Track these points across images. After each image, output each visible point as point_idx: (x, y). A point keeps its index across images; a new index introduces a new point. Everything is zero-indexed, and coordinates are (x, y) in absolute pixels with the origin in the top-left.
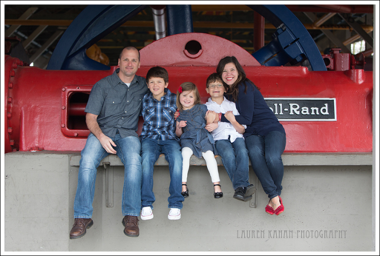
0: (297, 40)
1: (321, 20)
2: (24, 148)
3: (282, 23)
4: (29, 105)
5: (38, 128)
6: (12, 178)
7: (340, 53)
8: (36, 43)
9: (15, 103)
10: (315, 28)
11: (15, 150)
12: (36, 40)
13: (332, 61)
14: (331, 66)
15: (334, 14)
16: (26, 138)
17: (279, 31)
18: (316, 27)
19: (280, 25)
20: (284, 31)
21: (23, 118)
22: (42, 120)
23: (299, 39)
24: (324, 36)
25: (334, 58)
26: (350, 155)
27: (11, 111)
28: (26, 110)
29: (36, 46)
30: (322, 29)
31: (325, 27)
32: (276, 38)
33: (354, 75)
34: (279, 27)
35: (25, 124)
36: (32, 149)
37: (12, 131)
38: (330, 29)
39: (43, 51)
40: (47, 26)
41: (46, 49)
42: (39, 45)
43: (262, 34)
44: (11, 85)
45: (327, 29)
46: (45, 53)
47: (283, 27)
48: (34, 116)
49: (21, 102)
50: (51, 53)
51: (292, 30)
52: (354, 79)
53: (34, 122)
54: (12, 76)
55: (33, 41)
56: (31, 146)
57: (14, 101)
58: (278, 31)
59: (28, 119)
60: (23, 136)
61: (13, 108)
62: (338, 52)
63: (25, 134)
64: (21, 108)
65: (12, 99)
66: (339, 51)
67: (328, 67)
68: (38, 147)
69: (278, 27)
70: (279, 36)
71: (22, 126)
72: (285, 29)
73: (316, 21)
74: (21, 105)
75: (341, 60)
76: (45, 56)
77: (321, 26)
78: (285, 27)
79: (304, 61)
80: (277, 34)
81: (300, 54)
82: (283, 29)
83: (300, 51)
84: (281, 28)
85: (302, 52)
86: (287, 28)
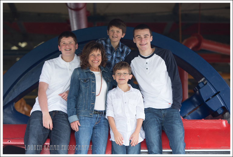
0: (218, 93)
3: (203, 77)
17: (201, 85)
19: (201, 79)
20: (205, 85)
23: (219, 92)
32: (198, 92)
34: (201, 81)
47: (204, 80)
51: (213, 84)
58: (199, 85)
69: (199, 80)
70: (200, 90)
72: (206, 83)
78: (206, 81)
79: (225, 113)
80: (199, 88)
81: (221, 106)
82: (204, 83)
83: (221, 104)
84: (202, 82)
85: (223, 105)
86: (208, 82)
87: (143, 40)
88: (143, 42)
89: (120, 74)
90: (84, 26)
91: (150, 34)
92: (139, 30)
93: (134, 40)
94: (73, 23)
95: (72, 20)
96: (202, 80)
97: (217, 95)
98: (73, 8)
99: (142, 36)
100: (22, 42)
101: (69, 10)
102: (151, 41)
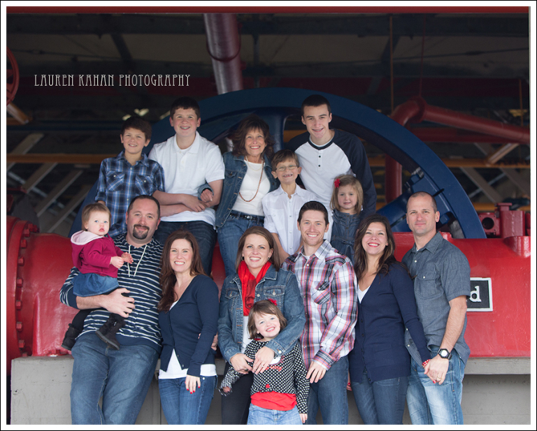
0: (441, 191)
1: (498, 153)
2: (39, 352)
3: (417, 166)
4: (47, 290)
5: (59, 323)
6: (24, 394)
7: (511, 209)
8: (37, 191)
9: (27, 287)
10: (488, 166)
11: (25, 354)
12: (37, 186)
13: (497, 223)
14: (496, 229)
15: (515, 145)
16: (42, 337)
17: (414, 179)
18: (489, 163)
19: (415, 170)
20: (420, 179)
21: (39, 308)
22: (65, 311)
23: (443, 190)
24: (506, 179)
25: (501, 218)
26: (508, 360)
27: (21, 297)
28: (42, 296)
29: (37, 195)
30: (501, 167)
31: (505, 164)
32: (409, 189)
33: (518, 245)
34: (415, 173)
35: (41, 316)
36: (50, 353)
37: (22, 327)
38: (514, 167)
39: (49, 204)
40: (55, 164)
41: (53, 201)
42: (43, 194)
43: (397, 178)
44: (21, 261)
45: (508, 167)
46: (52, 206)
47: (420, 172)
48: (55, 305)
49: (35, 285)
50: (61, 205)
51: (433, 178)
52: (518, 250)
53: (54, 314)
54: (23, 248)
55: (33, 188)
56: (50, 349)
57: (25, 284)
58: (412, 179)
59: (46, 310)
60: (38, 335)
61: (24, 293)
62: (507, 209)
63: (41, 330)
64: (35, 294)
65: (23, 281)
66: (510, 206)
67: (491, 231)
68: (60, 350)
69: (413, 172)
70: (414, 187)
71: (36, 320)
72: (423, 176)
73: (491, 154)
74: (36, 289)
75: (511, 220)
76: (52, 211)
77: (499, 162)
78: (422, 173)
79: (452, 223)
80: (412, 183)
81: (445, 212)
82: (420, 176)
83: (446, 208)
84: (417, 175)
85: (449, 210)
86: (426, 175)
87: (318, 123)
88: (318, 126)
89: (285, 168)
90: (237, 87)
91: (328, 113)
92: (311, 107)
93: (303, 120)
94: (219, 80)
95: (219, 76)
96: (418, 170)
97: (439, 195)
98: (218, 57)
99: (317, 117)
100: (140, 109)
101: (214, 61)
102: (330, 121)
